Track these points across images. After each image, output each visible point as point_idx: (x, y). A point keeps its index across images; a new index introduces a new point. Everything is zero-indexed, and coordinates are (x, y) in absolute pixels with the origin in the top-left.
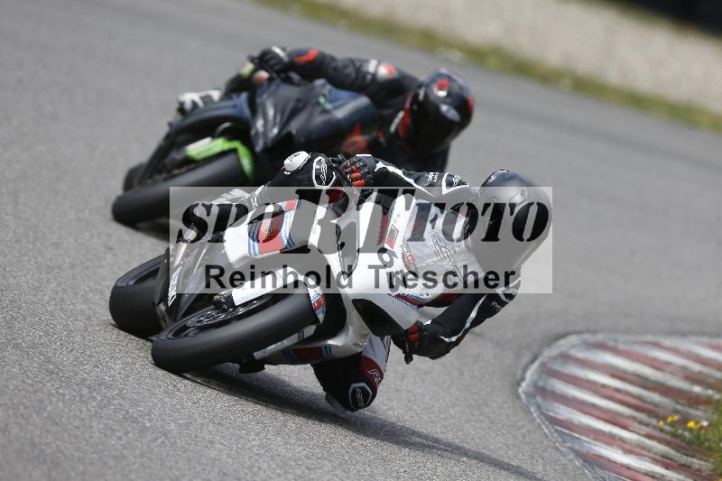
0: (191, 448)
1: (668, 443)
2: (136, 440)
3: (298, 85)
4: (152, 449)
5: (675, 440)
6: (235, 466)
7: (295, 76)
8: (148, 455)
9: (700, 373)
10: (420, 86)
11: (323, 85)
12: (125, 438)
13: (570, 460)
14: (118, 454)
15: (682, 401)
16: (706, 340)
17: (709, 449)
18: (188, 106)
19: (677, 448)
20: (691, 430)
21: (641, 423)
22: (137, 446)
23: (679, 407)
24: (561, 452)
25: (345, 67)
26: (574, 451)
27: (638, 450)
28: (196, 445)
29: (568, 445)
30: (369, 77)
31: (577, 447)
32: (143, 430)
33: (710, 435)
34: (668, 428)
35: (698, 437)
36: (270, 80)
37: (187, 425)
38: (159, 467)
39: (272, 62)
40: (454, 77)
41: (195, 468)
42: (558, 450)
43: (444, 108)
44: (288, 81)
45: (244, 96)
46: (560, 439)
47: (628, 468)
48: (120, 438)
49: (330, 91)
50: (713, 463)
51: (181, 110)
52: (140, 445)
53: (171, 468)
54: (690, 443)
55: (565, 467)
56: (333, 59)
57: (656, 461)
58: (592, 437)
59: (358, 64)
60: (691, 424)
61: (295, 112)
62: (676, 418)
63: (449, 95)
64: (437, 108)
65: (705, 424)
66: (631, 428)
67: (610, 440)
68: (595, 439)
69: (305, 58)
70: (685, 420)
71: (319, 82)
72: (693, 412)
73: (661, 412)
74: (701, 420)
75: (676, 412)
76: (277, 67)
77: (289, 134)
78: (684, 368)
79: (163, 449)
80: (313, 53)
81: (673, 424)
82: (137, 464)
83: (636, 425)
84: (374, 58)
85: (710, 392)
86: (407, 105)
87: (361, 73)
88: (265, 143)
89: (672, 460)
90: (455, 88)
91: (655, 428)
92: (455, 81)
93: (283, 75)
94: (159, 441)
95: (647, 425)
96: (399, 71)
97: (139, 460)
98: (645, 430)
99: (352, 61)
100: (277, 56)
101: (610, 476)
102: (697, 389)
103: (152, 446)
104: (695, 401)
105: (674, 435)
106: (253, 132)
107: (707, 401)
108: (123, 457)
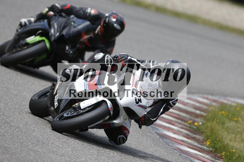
0: (27, 132)
1: (188, 130)
2: (9, 130)
3: (65, 17)
4: (14, 133)
5: (190, 129)
6: (42, 138)
7: (64, 14)
8: (13, 135)
9: (199, 107)
10: (106, 17)
11: (73, 18)
12: (5, 129)
13: (155, 136)
14: (2, 134)
15: (193, 116)
16: (201, 95)
17: (202, 132)
18: (23, 23)
19: (191, 132)
20: (196, 126)
21: (179, 123)
22: (9, 132)
23: (192, 118)
24: (152, 133)
25: (80, 10)
26: (156, 133)
27: (178, 133)
28: (29, 131)
29: (155, 131)
30: (88, 14)
31: (158, 131)
32: (11, 127)
33: (202, 127)
34: (188, 125)
35: (198, 128)
36: (55, 15)
37: (26, 125)
38: (16, 139)
39: (56, 9)
40: (118, 14)
41: (29, 139)
42: (151, 132)
43: (115, 25)
44: (61, 16)
45: (46, 21)
46: (152, 129)
47: (175, 138)
48: (3, 129)
49: (76, 20)
50: (203, 137)
51: (21, 25)
52: (10, 131)
53: (20, 139)
54: (196, 130)
55: (153, 138)
56: (75, 8)
57: (184, 136)
58: (163, 128)
59: (84, 9)
60: (196, 124)
61: (64, 27)
62: (191, 121)
63: (117, 20)
64: (113, 25)
65: (201, 123)
66: (176, 125)
67: (169, 129)
68: (164, 129)
69: (66, 8)
70: (194, 122)
71: (72, 16)
72: (197, 120)
73: (186, 119)
74: (199, 122)
75: (191, 119)
76: (57, 11)
77: (63, 35)
78: (193, 105)
79: (18, 133)
80: (69, 6)
81: (190, 124)
82: (9, 138)
83: (177, 124)
84: (90, 7)
85: (202, 113)
86: (102, 24)
87: (85, 13)
88: (54, 38)
89: (189, 136)
90: (119, 18)
91: (184, 125)
92: (118, 15)
93: (59, 14)
94: (16, 130)
95: (181, 124)
96: (99, 12)
97: (9, 136)
98: (180, 126)
99: (82, 8)
100: (57, 7)
101: (169, 141)
102: (198, 112)
103: (14, 132)
104: (197, 116)
105: (190, 127)
106: (50, 34)
107: (201, 116)
108: (5, 135)
